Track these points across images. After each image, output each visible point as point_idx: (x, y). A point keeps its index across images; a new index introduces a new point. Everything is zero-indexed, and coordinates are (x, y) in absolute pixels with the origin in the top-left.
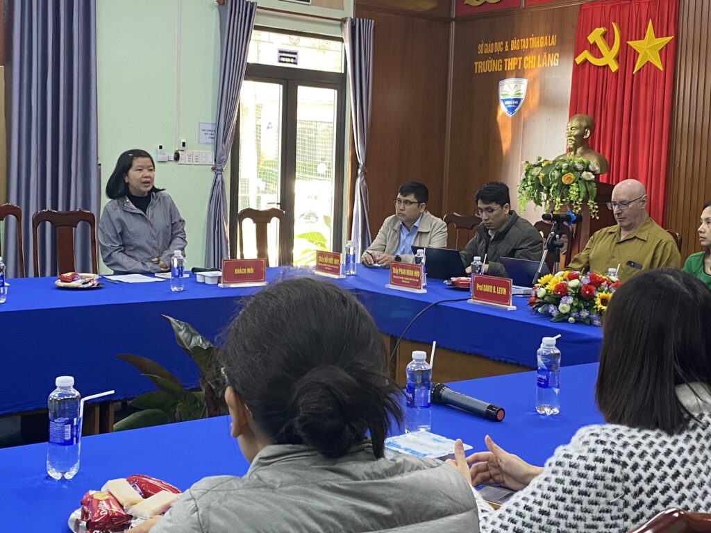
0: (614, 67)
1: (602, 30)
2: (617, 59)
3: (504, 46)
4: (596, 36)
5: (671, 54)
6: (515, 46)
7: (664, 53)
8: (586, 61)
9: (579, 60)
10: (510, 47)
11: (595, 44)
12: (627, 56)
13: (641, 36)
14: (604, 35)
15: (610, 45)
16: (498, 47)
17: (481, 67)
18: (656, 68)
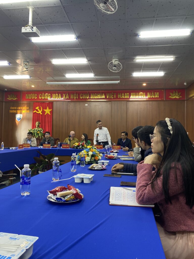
0: (41, 114)
1: (39, 107)
2: (42, 112)
3: (17, 108)
4: (37, 108)
5: (51, 112)
6: (19, 108)
7: (50, 112)
8: (35, 112)
9: (34, 112)
10: (18, 108)
11: (37, 109)
12: (43, 112)
13: (46, 109)
14: (39, 108)
15: (40, 110)
16: (15, 108)
17: (11, 111)
18: (49, 114)
